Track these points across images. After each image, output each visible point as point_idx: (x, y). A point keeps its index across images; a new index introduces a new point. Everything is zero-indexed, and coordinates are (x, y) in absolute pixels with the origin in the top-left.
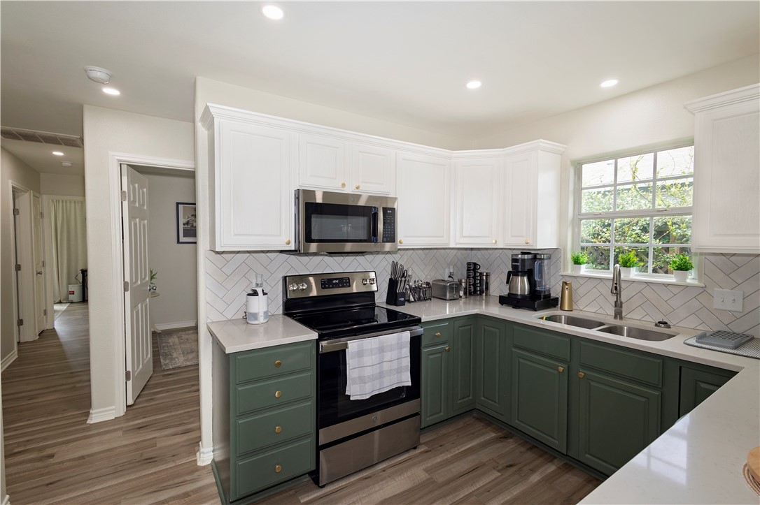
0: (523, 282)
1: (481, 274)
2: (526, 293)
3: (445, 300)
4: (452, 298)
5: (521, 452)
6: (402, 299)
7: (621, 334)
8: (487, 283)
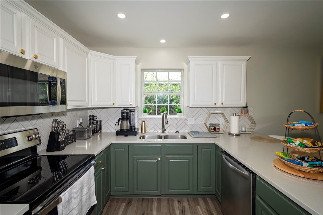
0: (127, 123)
1: (97, 122)
2: (129, 128)
3: (85, 139)
4: (89, 137)
5: (141, 205)
6: (63, 145)
7: (178, 138)
8: (101, 126)
